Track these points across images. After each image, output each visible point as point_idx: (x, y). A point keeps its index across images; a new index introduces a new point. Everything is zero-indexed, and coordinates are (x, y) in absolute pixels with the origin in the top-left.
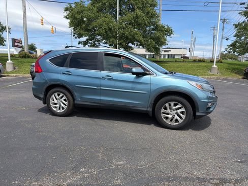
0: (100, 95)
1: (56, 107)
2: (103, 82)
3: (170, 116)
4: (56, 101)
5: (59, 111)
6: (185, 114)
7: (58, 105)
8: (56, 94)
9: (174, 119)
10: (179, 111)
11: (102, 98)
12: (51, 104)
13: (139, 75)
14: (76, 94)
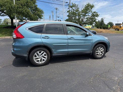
0: (68, 48)
1: (38, 61)
2: (70, 41)
3: (99, 53)
4: (38, 57)
5: (40, 63)
6: (104, 51)
7: (39, 59)
8: (38, 52)
9: (100, 54)
10: (102, 50)
11: (69, 50)
12: (34, 60)
13: (87, 36)
14: (53, 50)
